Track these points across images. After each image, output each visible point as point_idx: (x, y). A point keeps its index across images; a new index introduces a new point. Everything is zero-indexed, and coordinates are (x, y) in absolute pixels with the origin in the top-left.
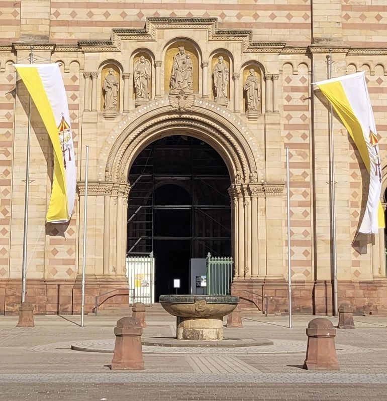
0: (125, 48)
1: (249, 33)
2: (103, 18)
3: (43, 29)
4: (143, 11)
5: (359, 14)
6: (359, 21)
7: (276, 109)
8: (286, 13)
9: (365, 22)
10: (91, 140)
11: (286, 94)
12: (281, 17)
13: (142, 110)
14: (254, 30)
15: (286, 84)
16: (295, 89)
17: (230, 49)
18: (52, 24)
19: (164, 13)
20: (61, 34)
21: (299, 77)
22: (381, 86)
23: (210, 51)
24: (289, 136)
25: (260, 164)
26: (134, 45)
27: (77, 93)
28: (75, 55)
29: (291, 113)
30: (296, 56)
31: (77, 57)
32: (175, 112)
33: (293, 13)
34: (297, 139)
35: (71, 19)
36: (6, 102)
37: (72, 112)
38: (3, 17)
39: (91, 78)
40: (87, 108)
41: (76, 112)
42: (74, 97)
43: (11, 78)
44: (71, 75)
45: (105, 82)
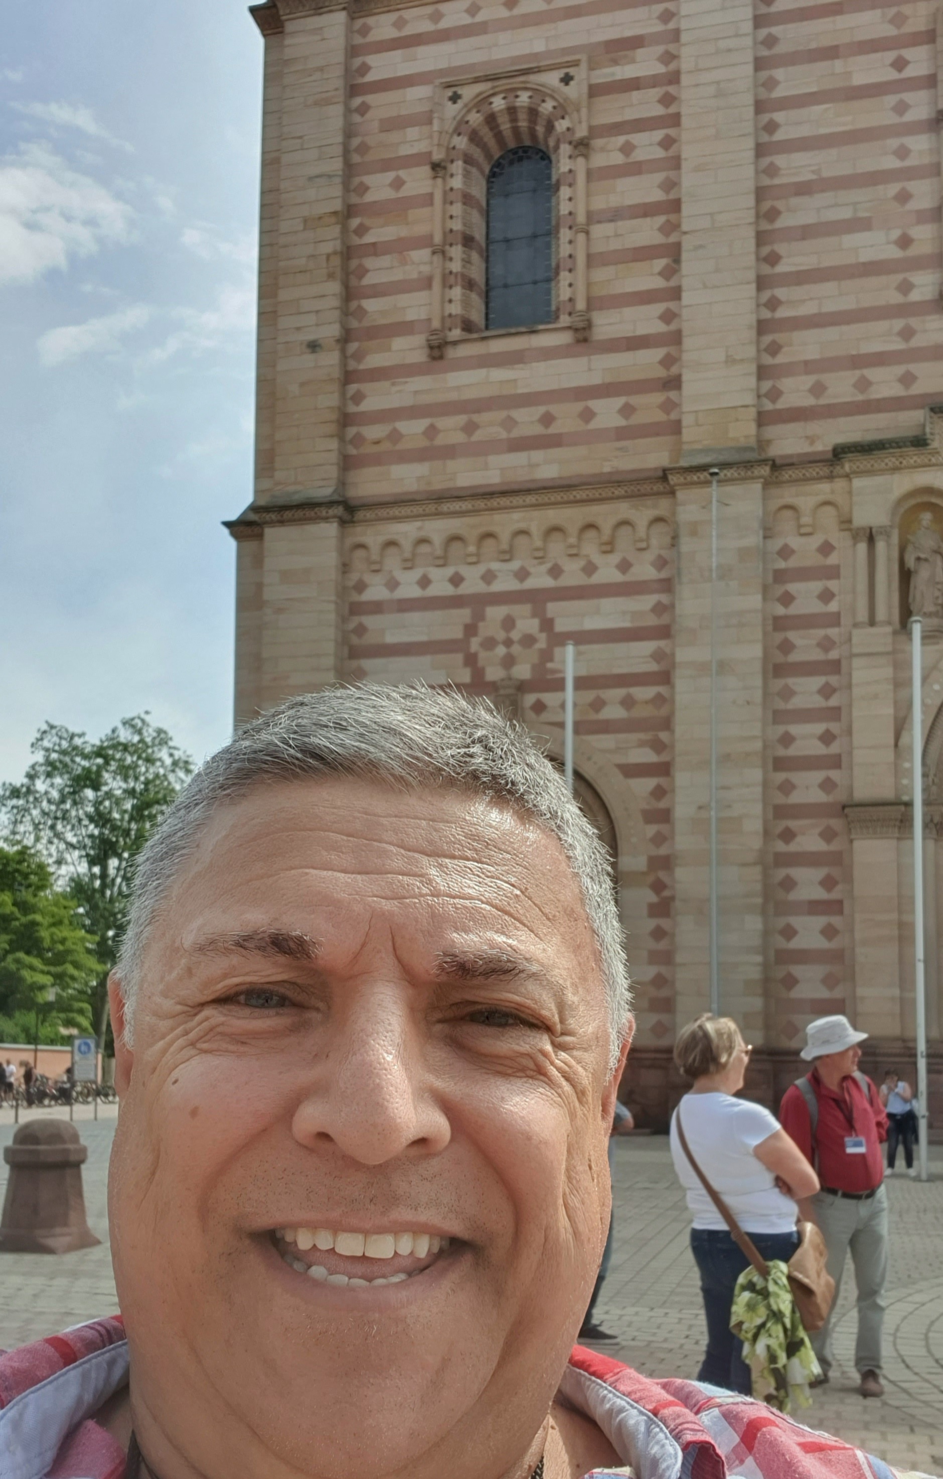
2: (895, 391)
3: (741, 432)
20: (786, 442)
27: (833, 585)
28: (825, 486)
31: (833, 492)
35: (810, 401)
36: (652, 621)
37: (821, 632)
38: (638, 419)
39: (871, 540)
40: (862, 615)
41: (833, 632)
42: (826, 596)
43: (661, 563)
44: (816, 541)
45: (910, 548)
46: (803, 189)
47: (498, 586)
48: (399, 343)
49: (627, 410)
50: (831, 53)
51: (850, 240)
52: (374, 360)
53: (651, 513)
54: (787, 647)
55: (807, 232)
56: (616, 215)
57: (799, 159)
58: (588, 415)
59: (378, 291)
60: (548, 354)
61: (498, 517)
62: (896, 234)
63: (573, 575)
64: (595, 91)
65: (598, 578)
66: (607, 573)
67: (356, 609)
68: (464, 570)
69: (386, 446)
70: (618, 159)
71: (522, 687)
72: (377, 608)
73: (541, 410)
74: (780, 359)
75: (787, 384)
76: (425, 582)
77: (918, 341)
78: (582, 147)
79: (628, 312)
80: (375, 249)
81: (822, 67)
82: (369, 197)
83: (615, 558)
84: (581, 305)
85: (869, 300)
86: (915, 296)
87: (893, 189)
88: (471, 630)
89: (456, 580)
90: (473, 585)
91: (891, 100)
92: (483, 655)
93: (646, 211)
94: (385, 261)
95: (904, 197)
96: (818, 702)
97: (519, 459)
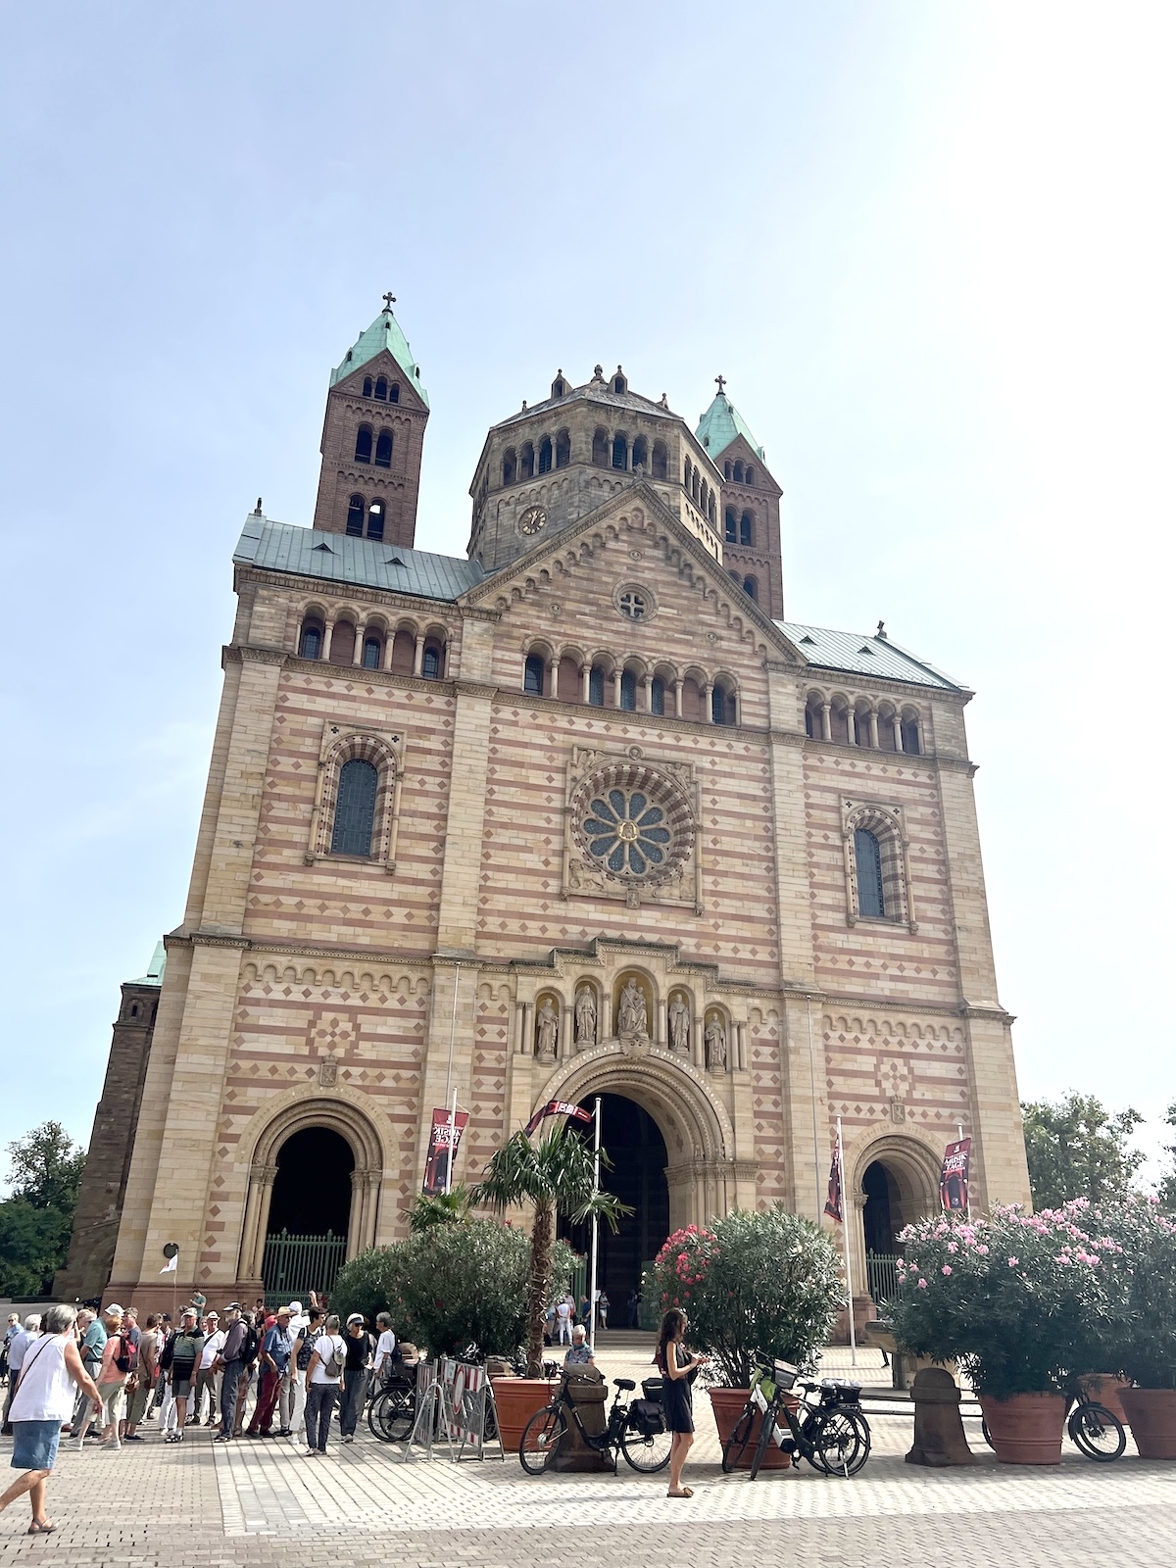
0: (568, 974)
1: (716, 967)
2: (538, 934)
3: (468, 940)
4: (588, 929)
5: (829, 956)
6: (829, 965)
7: (745, 1065)
8: (749, 947)
9: (836, 967)
10: (523, 1092)
11: (754, 1048)
12: (745, 953)
13: (587, 1056)
14: (721, 966)
15: (753, 1035)
16: (764, 1043)
17: (691, 986)
18: (479, 935)
19: (612, 933)
20: (488, 949)
21: (769, 1027)
22: (859, 1046)
23: (668, 985)
24: (759, 1102)
25: (728, 1137)
26: (578, 970)
27: (504, 1028)
28: (505, 977)
29: (761, 1073)
30: (765, 1001)
31: (509, 981)
32: (626, 1062)
33: (758, 948)
34: (768, 1107)
35: (499, 931)
36: (414, 1033)
37: (498, 1053)
38: (414, 922)
39: (524, 1009)
40: (519, 1048)
41: (503, 1053)
42: (501, 1034)
43: (421, 1002)
44: (499, 1004)
45: (541, 1015)
46: (504, 826)
47: (330, 1001)
48: (287, 852)
49: (409, 916)
50: (521, 765)
51: (522, 856)
52: (271, 858)
53: (420, 975)
54: (480, 1058)
55: (503, 847)
56: (413, 814)
57: (503, 811)
58: (389, 914)
59: (278, 820)
60: (370, 877)
61: (336, 962)
62: (543, 858)
63: (373, 1001)
64: (410, 749)
65: (386, 1005)
66: (392, 1003)
67: (242, 1001)
68: (311, 989)
69: (272, 908)
70: (417, 786)
71: (340, 1062)
72: (257, 1002)
73: (364, 906)
74: (487, 906)
75: (489, 919)
76: (287, 992)
77: (549, 912)
78: (399, 776)
79: (416, 866)
80: (279, 797)
81: (516, 770)
82: (279, 768)
83: (397, 996)
84: (392, 857)
85: (530, 887)
86: (549, 890)
87: (543, 837)
88: (312, 1024)
89: (307, 993)
90: (316, 997)
91: (545, 795)
92: (317, 1039)
93: (428, 816)
94: (284, 805)
95: (547, 842)
96: (493, 1090)
97: (350, 930)
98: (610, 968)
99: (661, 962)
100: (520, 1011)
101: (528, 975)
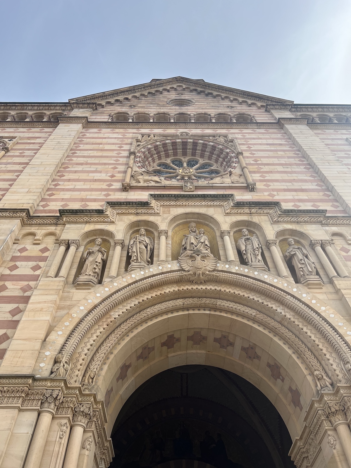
0: (120, 220)
7: (346, 275)
13: (136, 275)
15: (344, 254)
17: (255, 221)
23: (229, 222)
26: (131, 218)
27: (42, 264)
28: (52, 227)
31: (56, 229)
32: (187, 281)
37: (26, 283)
39: (68, 246)
40: (53, 273)
41: (32, 283)
42: (37, 268)
44: (41, 247)
46: (80, 164)
50: (99, 144)
51: (92, 174)
55: (77, 172)
57: (81, 159)
62: (111, 174)
70: (18, 154)
74: (52, 197)
75: (52, 203)
77: (111, 197)
81: (96, 145)
85: (95, 187)
86: (112, 187)
87: (112, 166)
91: (116, 152)
93: (20, 164)
95: (115, 168)
98: (165, 216)
99: (219, 210)
100: (63, 248)
101: (76, 223)
